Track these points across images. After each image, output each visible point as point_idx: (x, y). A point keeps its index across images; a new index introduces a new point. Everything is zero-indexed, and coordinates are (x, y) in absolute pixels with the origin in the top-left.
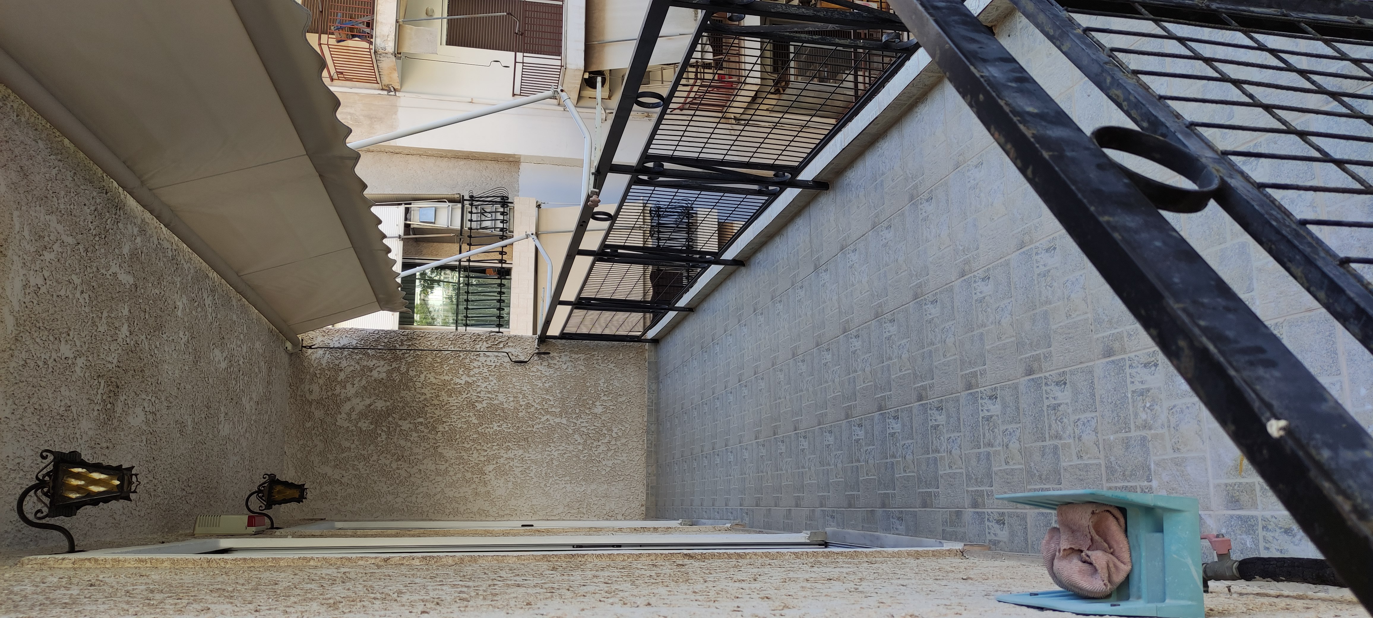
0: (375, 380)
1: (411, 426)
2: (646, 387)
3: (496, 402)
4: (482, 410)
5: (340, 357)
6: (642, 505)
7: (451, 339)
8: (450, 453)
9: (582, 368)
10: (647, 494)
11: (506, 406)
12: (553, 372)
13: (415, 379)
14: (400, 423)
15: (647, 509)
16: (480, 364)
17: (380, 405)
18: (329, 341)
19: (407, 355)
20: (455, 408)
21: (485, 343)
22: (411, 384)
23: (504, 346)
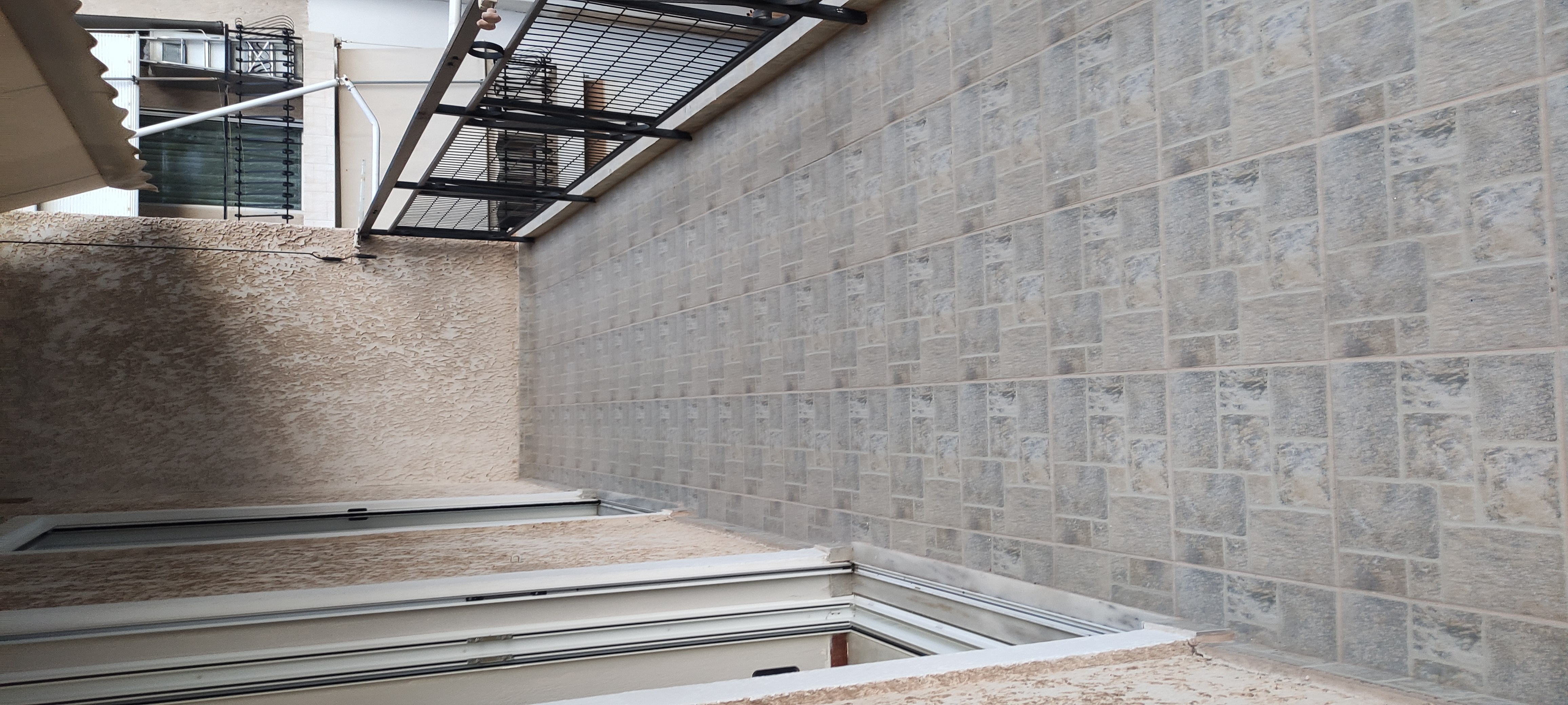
0: (103, 292)
1: (165, 359)
2: (518, 303)
3: (296, 324)
4: (275, 335)
5: (41, 256)
6: (514, 462)
7: (222, 232)
8: (228, 398)
9: (424, 275)
10: (521, 446)
11: (311, 329)
12: (381, 282)
13: (167, 290)
14: (148, 354)
15: (522, 466)
16: (270, 269)
17: (112, 328)
18: (22, 233)
19: (152, 255)
20: (233, 332)
21: (275, 238)
22: (160, 298)
23: (306, 243)
